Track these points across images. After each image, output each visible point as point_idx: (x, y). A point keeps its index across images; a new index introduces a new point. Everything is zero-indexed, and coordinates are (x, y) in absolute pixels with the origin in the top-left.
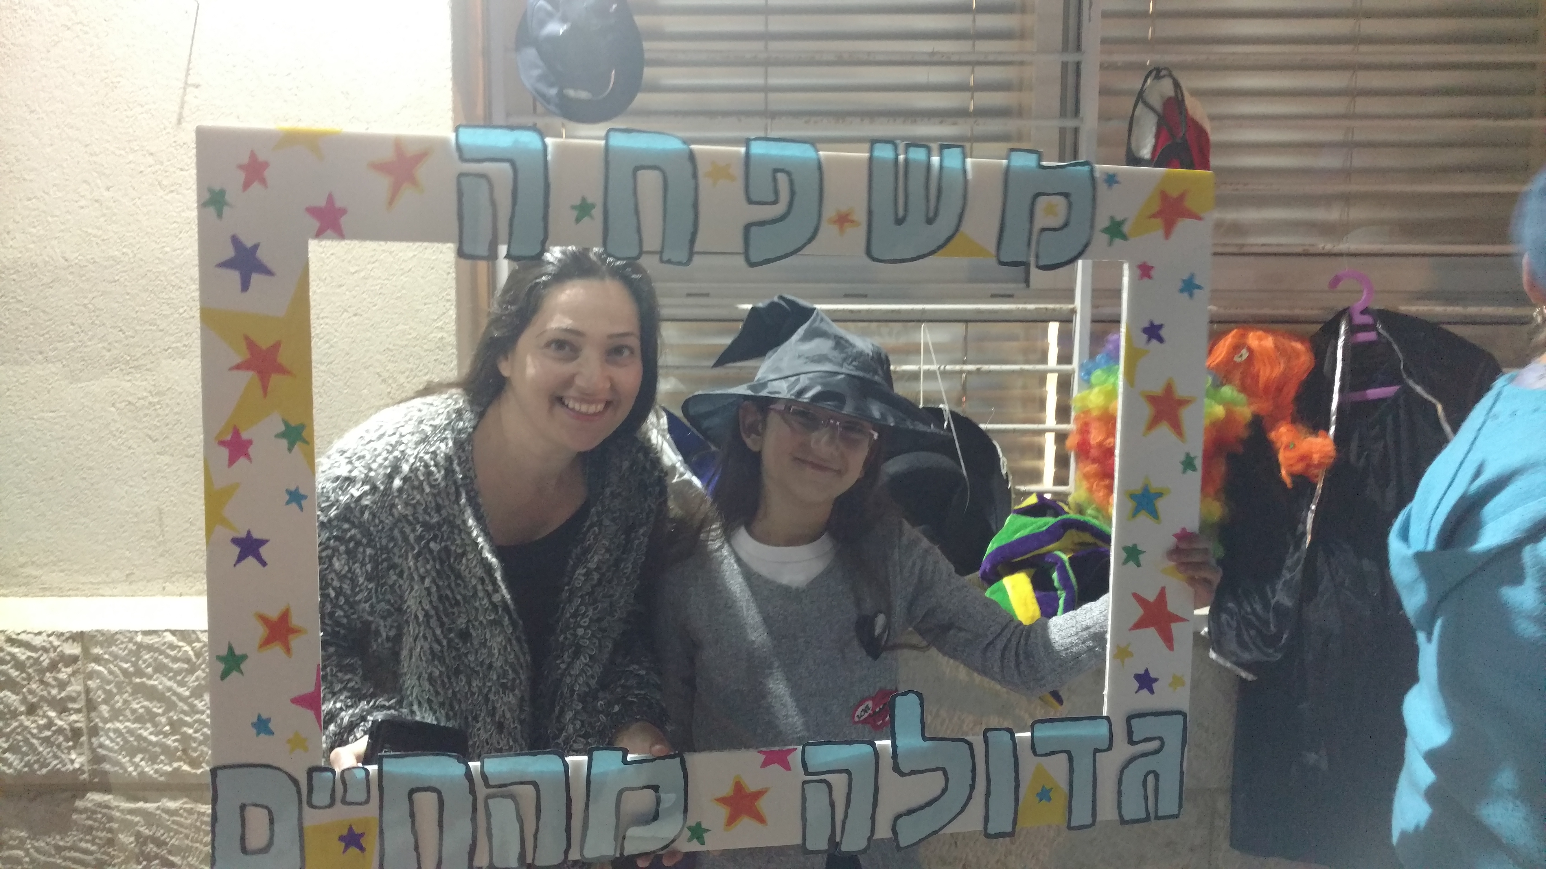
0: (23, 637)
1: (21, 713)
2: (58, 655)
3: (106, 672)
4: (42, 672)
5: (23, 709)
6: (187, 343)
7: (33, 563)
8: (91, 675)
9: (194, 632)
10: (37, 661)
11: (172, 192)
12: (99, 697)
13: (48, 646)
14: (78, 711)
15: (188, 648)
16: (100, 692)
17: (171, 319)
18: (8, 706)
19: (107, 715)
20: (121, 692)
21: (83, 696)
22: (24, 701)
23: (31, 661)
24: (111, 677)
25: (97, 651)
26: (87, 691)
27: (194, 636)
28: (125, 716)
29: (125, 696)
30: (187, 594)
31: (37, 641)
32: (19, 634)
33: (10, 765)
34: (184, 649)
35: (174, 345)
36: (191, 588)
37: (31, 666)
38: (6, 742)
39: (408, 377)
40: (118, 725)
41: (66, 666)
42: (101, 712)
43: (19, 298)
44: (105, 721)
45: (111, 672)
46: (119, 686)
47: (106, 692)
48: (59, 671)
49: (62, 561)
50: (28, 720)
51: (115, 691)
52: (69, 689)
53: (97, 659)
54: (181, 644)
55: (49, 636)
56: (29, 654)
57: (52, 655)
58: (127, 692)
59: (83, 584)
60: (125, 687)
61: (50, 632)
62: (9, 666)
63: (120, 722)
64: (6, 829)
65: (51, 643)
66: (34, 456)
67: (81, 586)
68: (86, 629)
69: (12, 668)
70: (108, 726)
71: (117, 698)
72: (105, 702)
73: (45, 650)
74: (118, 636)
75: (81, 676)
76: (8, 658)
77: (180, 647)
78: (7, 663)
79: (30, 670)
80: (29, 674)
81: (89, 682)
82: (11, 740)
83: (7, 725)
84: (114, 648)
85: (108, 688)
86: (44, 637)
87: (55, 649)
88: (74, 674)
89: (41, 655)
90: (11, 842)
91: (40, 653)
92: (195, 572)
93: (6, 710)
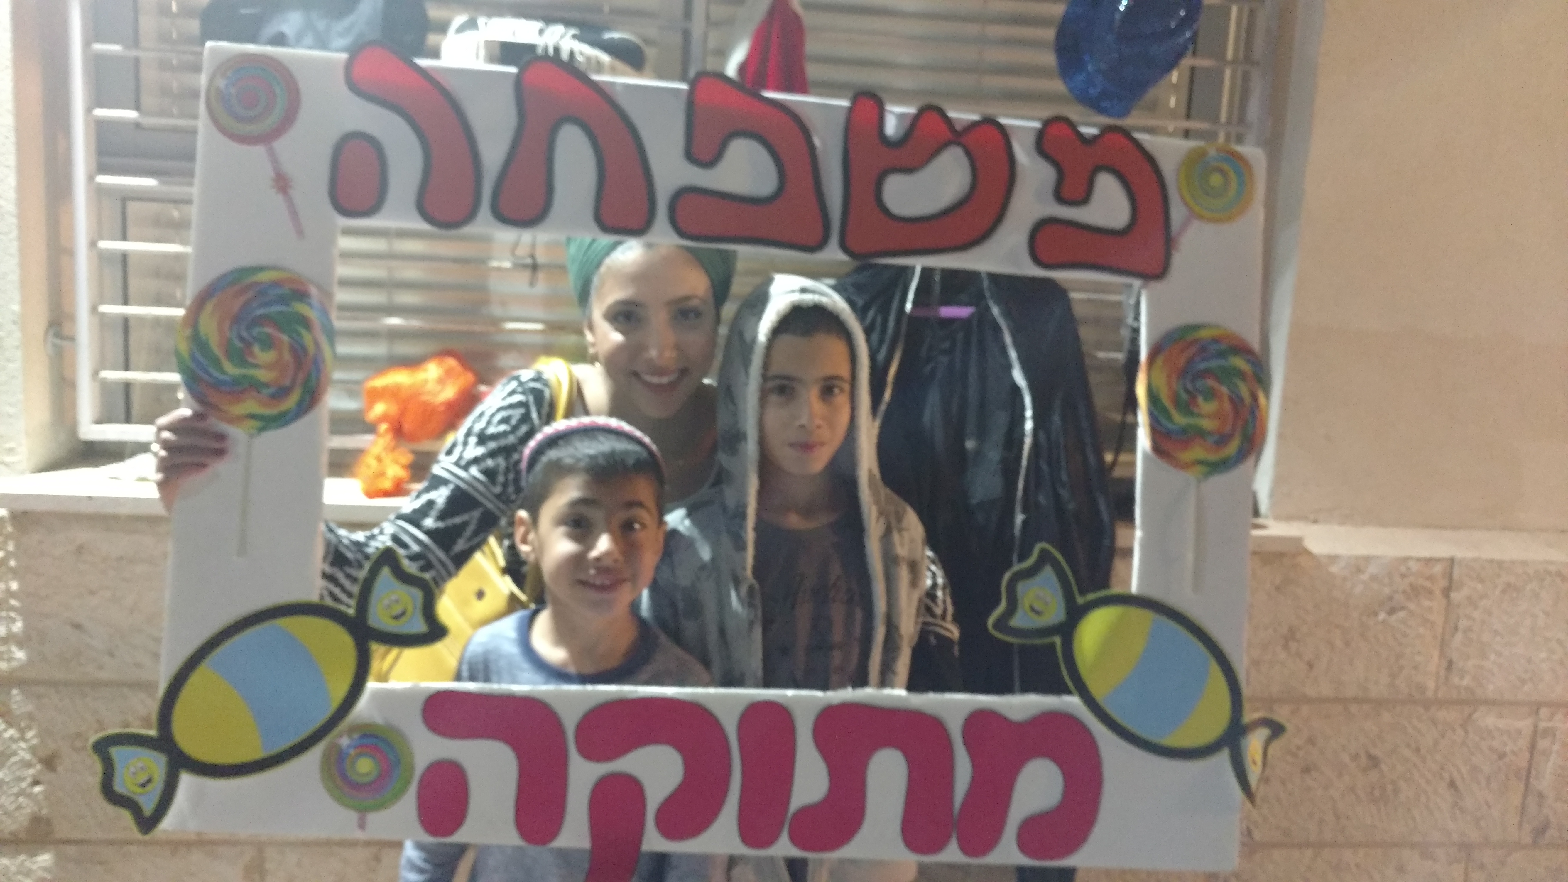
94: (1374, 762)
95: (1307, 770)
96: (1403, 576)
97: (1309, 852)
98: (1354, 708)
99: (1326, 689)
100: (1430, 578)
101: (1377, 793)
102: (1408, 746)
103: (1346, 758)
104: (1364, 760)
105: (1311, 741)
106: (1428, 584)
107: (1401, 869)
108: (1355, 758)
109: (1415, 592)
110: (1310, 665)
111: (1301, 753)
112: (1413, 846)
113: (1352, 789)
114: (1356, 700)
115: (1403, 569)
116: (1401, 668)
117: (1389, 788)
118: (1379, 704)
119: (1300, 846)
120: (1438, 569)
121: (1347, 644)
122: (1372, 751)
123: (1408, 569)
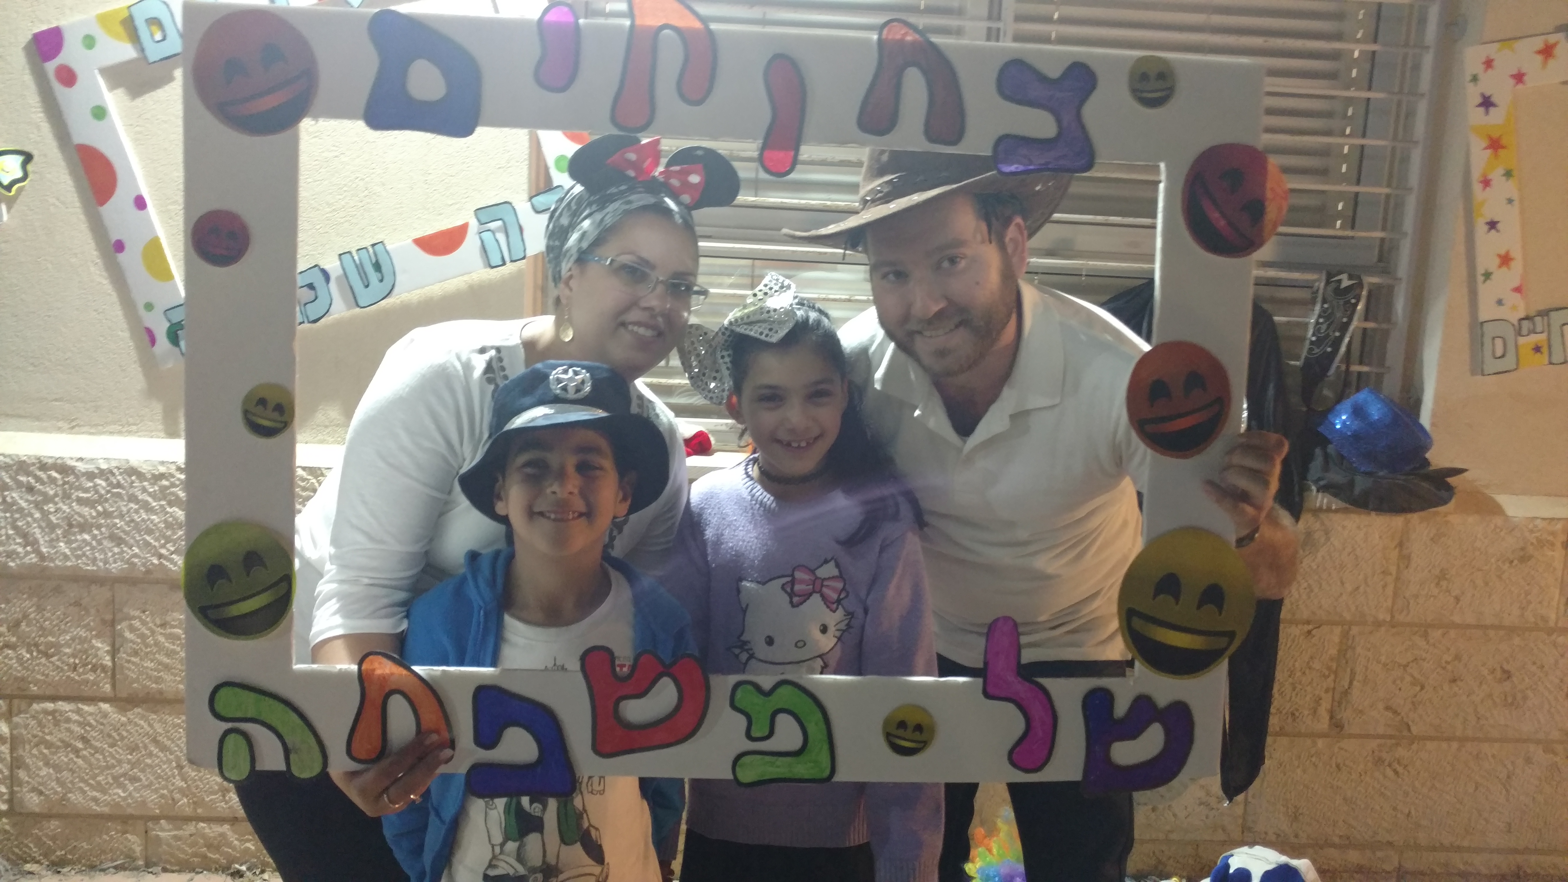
6: (321, 252)
9: (319, 469)
11: (315, 137)
15: (314, 481)
17: (310, 233)
18: (175, 519)
27: (319, 472)
30: (311, 443)
33: (175, 564)
34: (311, 481)
35: (311, 253)
36: (315, 437)
38: (174, 546)
54: (309, 477)
62: (178, 489)
64: (170, 613)
69: (180, 490)
76: (178, 483)
77: (307, 479)
78: (177, 486)
82: (177, 545)
83: (174, 533)
90: (172, 623)
92: (319, 426)
93: (174, 522)
94: (1507, 675)
95: (1454, 681)
96: (1531, 531)
97: (1455, 745)
98: (1492, 633)
99: (1470, 619)
100: (1553, 533)
101: (1510, 700)
102: (1534, 663)
103: (1485, 672)
104: (1499, 673)
105: (1457, 658)
106: (1551, 538)
107: (1528, 760)
108: (1493, 671)
109: (1541, 543)
110: (1457, 599)
111: (1449, 667)
112: (1538, 742)
113: (1490, 696)
114: (1493, 627)
115: (1531, 526)
116: (1529, 602)
117: (1519, 696)
118: (1512, 630)
119: (1448, 739)
120: (1559, 526)
121: (1486, 584)
122: (1506, 667)
123: (1536, 526)
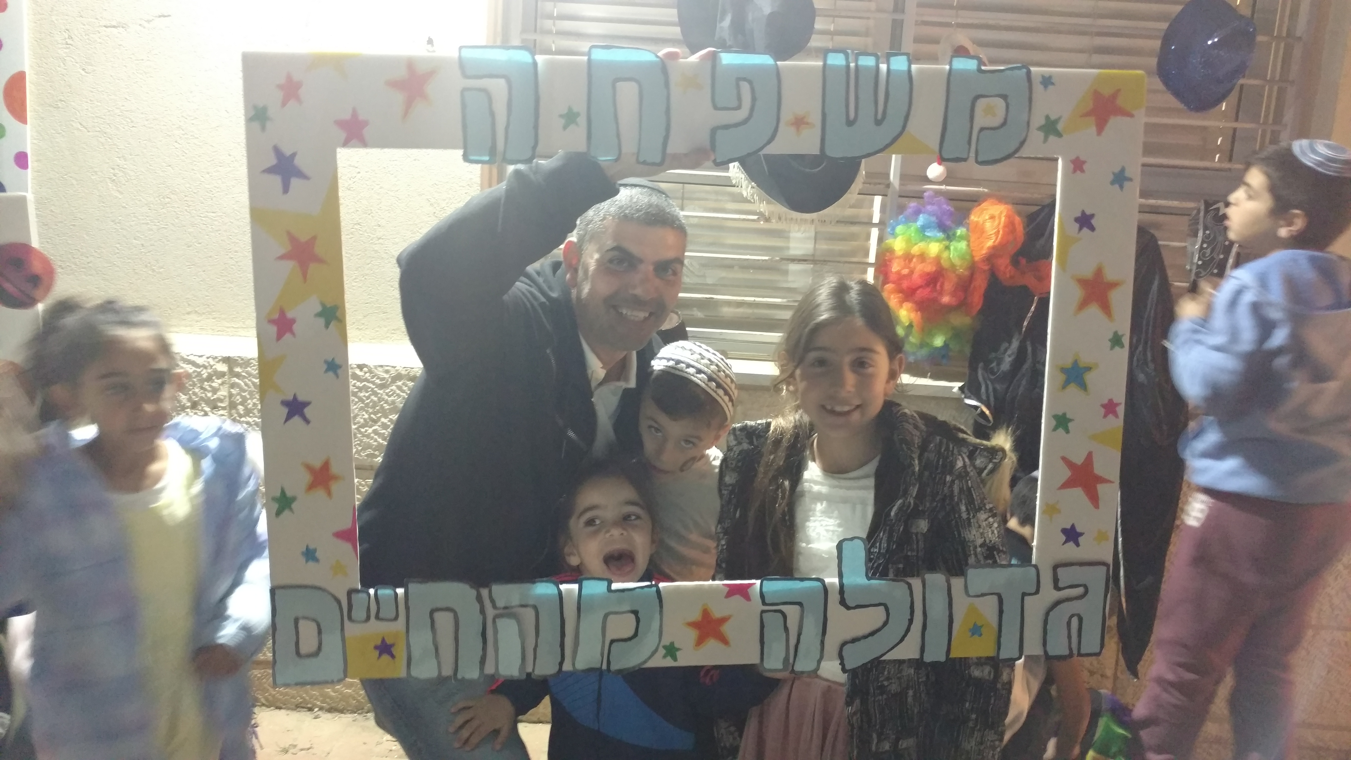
0: (192, 358)
1: (187, 408)
2: (213, 371)
3: (243, 384)
4: (202, 381)
5: (189, 404)
7: (196, 312)
8: (233, 386)
10: (199, 374)
12: (238, 400)
13: (207, 365)
14: (224, 408)
16: (238, 397)
19: (242, 412)
20: (252, 398)
21: (227, 399)
22: (190, 400)
23: (196, 374)
24: (246, 388)
25: (238, 369)
26: (231, 395)
28: (254, 414)
29: (255, 401)
31: (200, 361)
32: (188, 356)
37: (196, 376)
39: (447, 203)
40: (250, 420)
41: (218, 379)
42: (237, 410)
43: (196, 136)
44: (241, 416)
45: (246, 384)
46: (251, 393)
47: (242, 397)
48: (213, 381)
49: (214, 312)
50: (192, 412)
51: (248, 397)
52: (219, 393)
53: (238, 375)
55: (208, 358)
56: (194, 369)
57: (209, 371)
58: (255, 398)
59: (228, 327)
60: (254, 395)
61: (208, 356)
63: (250, 417)
65: (209, 363)
66: (200, 241)
67: (226, 329)
68: (231, 355)
70: (243, 419)
71: (249, 401)
72: (242, 404)
73: (205, 367)
74: (252, 361)
75: (227, 386)
79: (195, 380)
80: (194, 382)
81: (232, 390)
84: (249, 369)
85: (244, 394)
86: (204, 358)
87: (211, 366)
88: (223, 384)
89: (202, 371)
91: (202, 368)
